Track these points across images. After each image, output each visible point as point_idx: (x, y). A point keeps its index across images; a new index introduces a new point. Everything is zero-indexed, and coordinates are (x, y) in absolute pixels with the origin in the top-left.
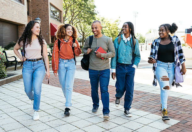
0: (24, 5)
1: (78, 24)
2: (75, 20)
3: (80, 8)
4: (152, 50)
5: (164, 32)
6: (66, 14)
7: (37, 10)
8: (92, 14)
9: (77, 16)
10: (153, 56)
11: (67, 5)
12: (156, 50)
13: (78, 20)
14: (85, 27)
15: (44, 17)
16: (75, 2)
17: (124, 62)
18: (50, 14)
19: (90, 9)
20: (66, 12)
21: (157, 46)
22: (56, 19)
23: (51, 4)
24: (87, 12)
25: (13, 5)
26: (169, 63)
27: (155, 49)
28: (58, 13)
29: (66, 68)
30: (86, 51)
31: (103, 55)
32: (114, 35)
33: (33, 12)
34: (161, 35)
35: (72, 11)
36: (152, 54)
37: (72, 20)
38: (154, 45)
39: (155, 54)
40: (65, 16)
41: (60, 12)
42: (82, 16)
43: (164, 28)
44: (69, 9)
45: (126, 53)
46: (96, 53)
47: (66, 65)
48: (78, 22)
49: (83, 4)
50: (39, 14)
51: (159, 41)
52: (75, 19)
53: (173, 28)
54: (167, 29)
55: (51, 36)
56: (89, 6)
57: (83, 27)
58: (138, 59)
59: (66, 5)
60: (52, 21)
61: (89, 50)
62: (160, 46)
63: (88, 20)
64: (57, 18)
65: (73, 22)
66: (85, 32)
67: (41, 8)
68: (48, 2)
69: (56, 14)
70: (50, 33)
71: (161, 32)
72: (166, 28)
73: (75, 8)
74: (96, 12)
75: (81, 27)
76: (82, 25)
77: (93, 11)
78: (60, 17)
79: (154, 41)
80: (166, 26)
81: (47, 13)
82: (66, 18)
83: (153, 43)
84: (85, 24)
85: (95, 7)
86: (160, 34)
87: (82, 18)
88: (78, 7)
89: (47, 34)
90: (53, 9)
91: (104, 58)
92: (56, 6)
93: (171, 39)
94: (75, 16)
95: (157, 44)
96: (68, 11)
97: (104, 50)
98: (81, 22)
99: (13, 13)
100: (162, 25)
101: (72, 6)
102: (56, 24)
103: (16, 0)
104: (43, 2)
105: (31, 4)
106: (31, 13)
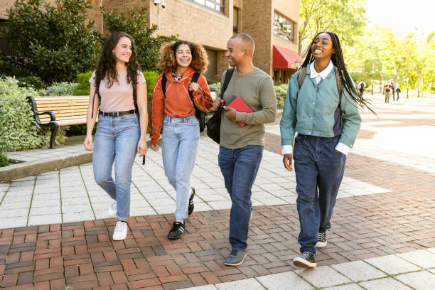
0: (228, 17)
6: (305, 27)
7: (252, 24)
8: (357, 24)
15: (262, 36)
16: (325, 4)
17: (311, 130)
19: (351, 16)
20: (306, 24)
23: (276, 12)
25: (211, 21)
28: (289, 26)
29: (178, 136)
31: (240, 116)
33: (245, 28)
40: (304, 31)
41: (294, 23)
45: (317, 110)
47: (177, 130)
55: (274, 69)
59: (306, 9)
60: (275, 41)
67: (258, 20)
68: (271, 8)
70: (271, 62)
74: (365, 21)
77: (359, 19)
78: (293, 34)
82: (305, 35)
85: (363, 11)
89: (267, 65)
92: (286, 14)
96: (309, 21)
99: (210, 33)
102: (284, 47)
103: (217, 11)
104: (263, 10)
105: (241, 13)
106: (241, 28)
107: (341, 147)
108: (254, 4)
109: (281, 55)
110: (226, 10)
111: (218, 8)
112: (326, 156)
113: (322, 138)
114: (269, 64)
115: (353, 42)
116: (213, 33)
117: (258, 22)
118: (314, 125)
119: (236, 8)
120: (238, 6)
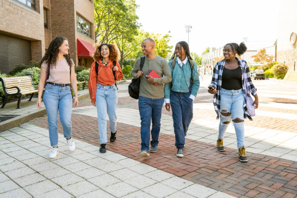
0: (39, 13)
1: (114, 41)
2: (110, 36)
3: (117, 19)
4: (214, 75)
5: (230, 53)
6: (98, 28)
7: (60, 22)
8: (134, 27)
9: (112, 30)
10: (215, 83)
11: (100, 16)
12: (220, 74)
13: (115, 36)
14: (125, 45)
15: (68, 31)
17: (180, 90)
18: (77, 26)
19: (130, 21)
20: (99, 25)
21: (220, 70)
22: (85, 33)
23: (78, 14)
24: (127, 24)
25: (23, 14)
26: (233, 91)
27: (218, 73)
28: (87, 27)
30: (135, 75)
31: (156, 80)
32: (163, 55)
33: (53, 25)
34: (227, 56)
35: (107, 24)
36: (213, 79)
37: (106, 35)
38: (217, 68)
39: (218, 79)
40: (98, 31)
41: (91, 24)
42: (119, 30)
43: (230, 48)
44: (103, 21)
45: (182, 79)
46: (147, 78)
47: (106, 93)
48: (114, 39)
49: (121, 15)
50: (62, 26)
51: (223, 64)
52: (110, 34)
53: (241, 49)
54: (234, 49)
55: (78, 57)
56: (129, 17)
57: (121, 45)
58: (196, 87)
59: (98, 15)
60: (79, 36)
61: (140, 73)
62: (225, 69)
63: (128, 35)
64: (87, 33)
65: (109, 39)
66: (124, 51)
67: (64, 19)
68: (74, 11)
69: (85, 28)
70: (76, 52)
71: (226, 52)
72: (232, 49)
73: (110, 20)
74: (139, 25)
75: (118, 45)
76: (120, 42)
77: (135, 23)
78: (91, 31)
79: (217, 63)
80: (233, 46)
81: (72, 25)
82: (99, 33)
83: (216, 66)
84: (124, 41)
85: (137, 18)
86: (225, 54)
87: (120, 33)
88: (114, 18)
89: (73, 54)
90: (82, 21)
91: (158, 84)
92: (85, 16)
93: (239, 63)
94: (111, 30)
95: (221, 67)
96: (101, 24)
97: (158, 73)
98: (119, 38)
99: (22, 24)
100: (228, 44)
101: (107, 17)
102: (85, 41)
103: (28, 7)
104: (67, 11)
105: (50, 13)
106: (50, 25)
107: (192, 97)
108: (59, 7)
109: (84, 47)
110: (37, 7)
111: (29, 4)
112: (186, 101)
113: (183, 93)
114: (75, 53)
115: (131, 39)
116: (26, 25)
117: (63, 20)
118: (181, 87)
119: (45, 9)
120: (46, 7)
